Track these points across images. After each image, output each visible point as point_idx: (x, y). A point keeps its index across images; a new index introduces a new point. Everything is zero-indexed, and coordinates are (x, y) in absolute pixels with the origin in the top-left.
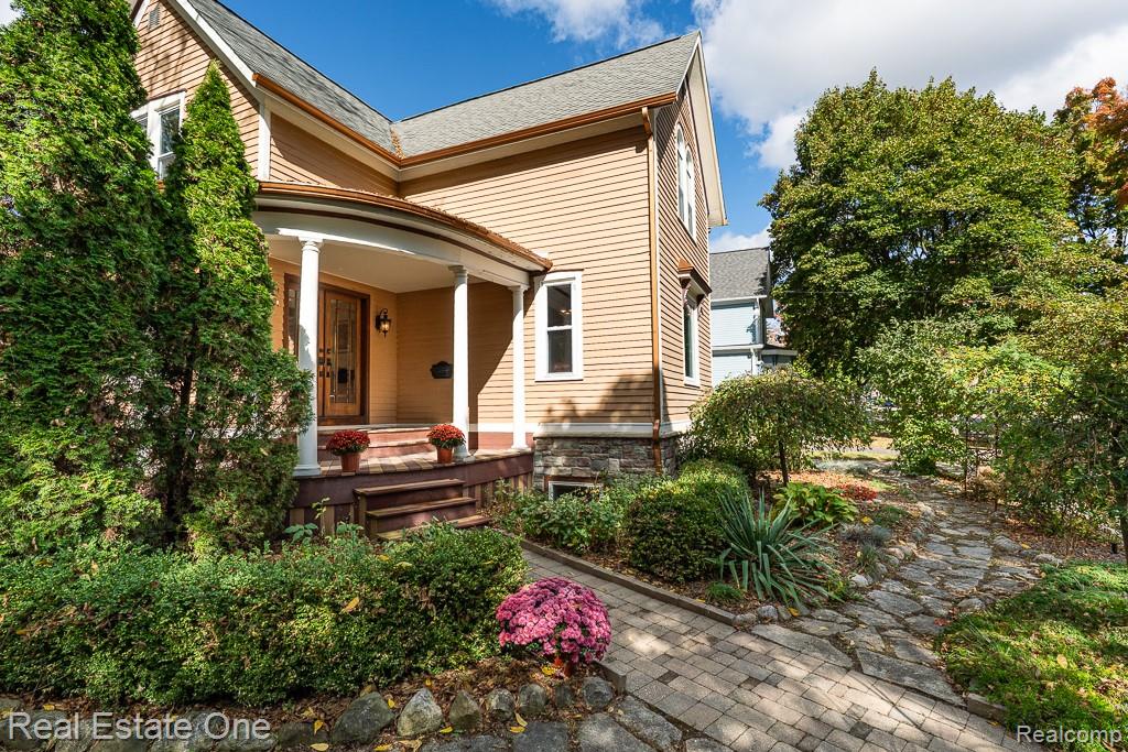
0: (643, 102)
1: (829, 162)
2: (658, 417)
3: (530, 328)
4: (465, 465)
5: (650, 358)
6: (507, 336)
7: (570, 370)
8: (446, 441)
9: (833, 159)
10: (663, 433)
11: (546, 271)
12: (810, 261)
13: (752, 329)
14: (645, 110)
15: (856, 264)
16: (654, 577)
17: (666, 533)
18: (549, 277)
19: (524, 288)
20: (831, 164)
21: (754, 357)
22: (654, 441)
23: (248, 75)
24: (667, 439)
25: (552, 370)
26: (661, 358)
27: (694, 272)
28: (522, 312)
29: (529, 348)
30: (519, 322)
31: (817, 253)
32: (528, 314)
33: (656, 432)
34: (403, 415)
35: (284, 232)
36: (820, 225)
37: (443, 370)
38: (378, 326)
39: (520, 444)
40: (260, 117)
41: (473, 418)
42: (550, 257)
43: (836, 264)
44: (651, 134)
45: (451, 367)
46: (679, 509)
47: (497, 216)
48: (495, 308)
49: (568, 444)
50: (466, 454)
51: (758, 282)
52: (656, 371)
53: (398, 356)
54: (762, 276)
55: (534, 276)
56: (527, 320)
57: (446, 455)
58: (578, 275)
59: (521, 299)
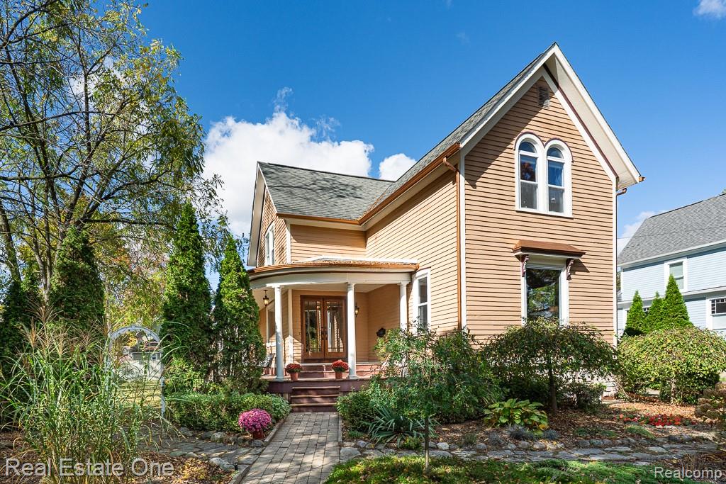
3: (411, 306)
11: (417, 271)
14: (445, 159)
18: (418, 274)
27: (523, 249)
29: (411, 317)
30: (402, 304)
32: (411, 297)
34: (371, 357)
40: (286, 228)
42: (418, 262)
44: (457, 171)
50: (353, 375)
53: (368, 327)
56: (410, 301)
57: (338, 376)
58: (428, 270)
59: (404, 290)
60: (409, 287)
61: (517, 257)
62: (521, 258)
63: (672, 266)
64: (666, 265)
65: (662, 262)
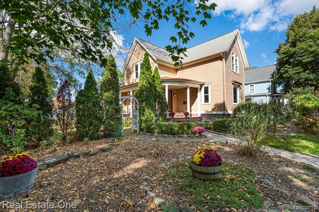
0: (221, 53)
1: (293, 40)
2: (225, 110)
3: (201, 95)
4: (189, 118)
5: (223, 100)
6: (197, 96)
7: (208, 102)
8: (186, 114)
9: (294, 39)
10: (226, 113)
11: (204, 84)
12: (284, 70)
13: (269, 89)
14: (221, 54)
15: (298, 70)
16: (216, 131)
17: (217, 125)
18: (204, 85)
19: (200, 88)
20: (293, 41)
21: (268, 96)
22: (224, 115)
23: (155, 59)
24: (227, 114)
25: (205, 102)
26: (225, 100)
27: (235, 82)
28: (199, 92)
29: (201, 98)
30: (199, 94)
31: (286, 68)
32: (201, 92)
33: (224, 113)
34: (178, 111)
35: (163, 84)
36: (287, 60)
37: (185, 103)
38: (174, 95)
39: (199, 115)
40: (156, 64)
41: (191, 111)
42: (204, 82)
43: (292, 70)
44: (223, 58)
45: (187, 102)
46: (220, 122)
47: (195, 74)
48: (194, 92)
49: (208, 116)
50: (189, 116)
51: (271, 75)
52: (224, 102)
53: (177, 100)
54: (273, 73)
55: (201, 85)
56: (200, 93)
57: (186, 116)
58: (210, 85)
59: (199, 90)
60: (201, 89)
61: (232, 83)
62: (233, 84)
63: (250, 86)
64: (249, 85)
65: (248, 85)
